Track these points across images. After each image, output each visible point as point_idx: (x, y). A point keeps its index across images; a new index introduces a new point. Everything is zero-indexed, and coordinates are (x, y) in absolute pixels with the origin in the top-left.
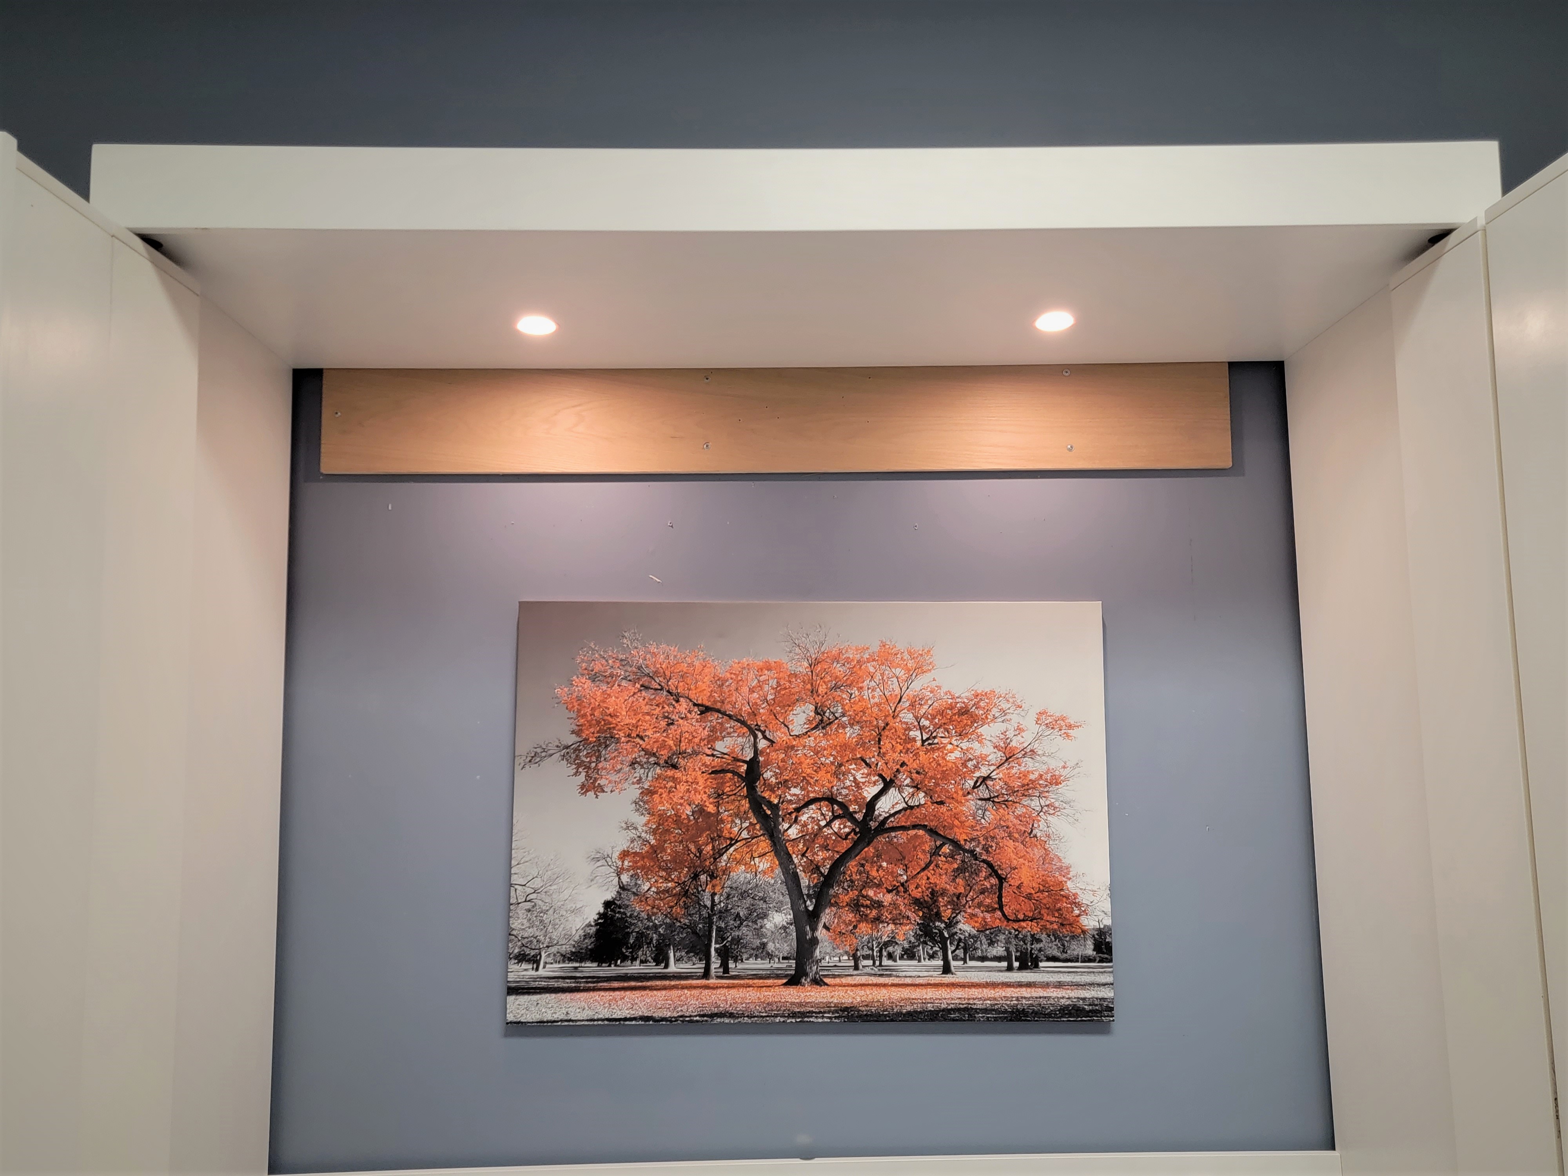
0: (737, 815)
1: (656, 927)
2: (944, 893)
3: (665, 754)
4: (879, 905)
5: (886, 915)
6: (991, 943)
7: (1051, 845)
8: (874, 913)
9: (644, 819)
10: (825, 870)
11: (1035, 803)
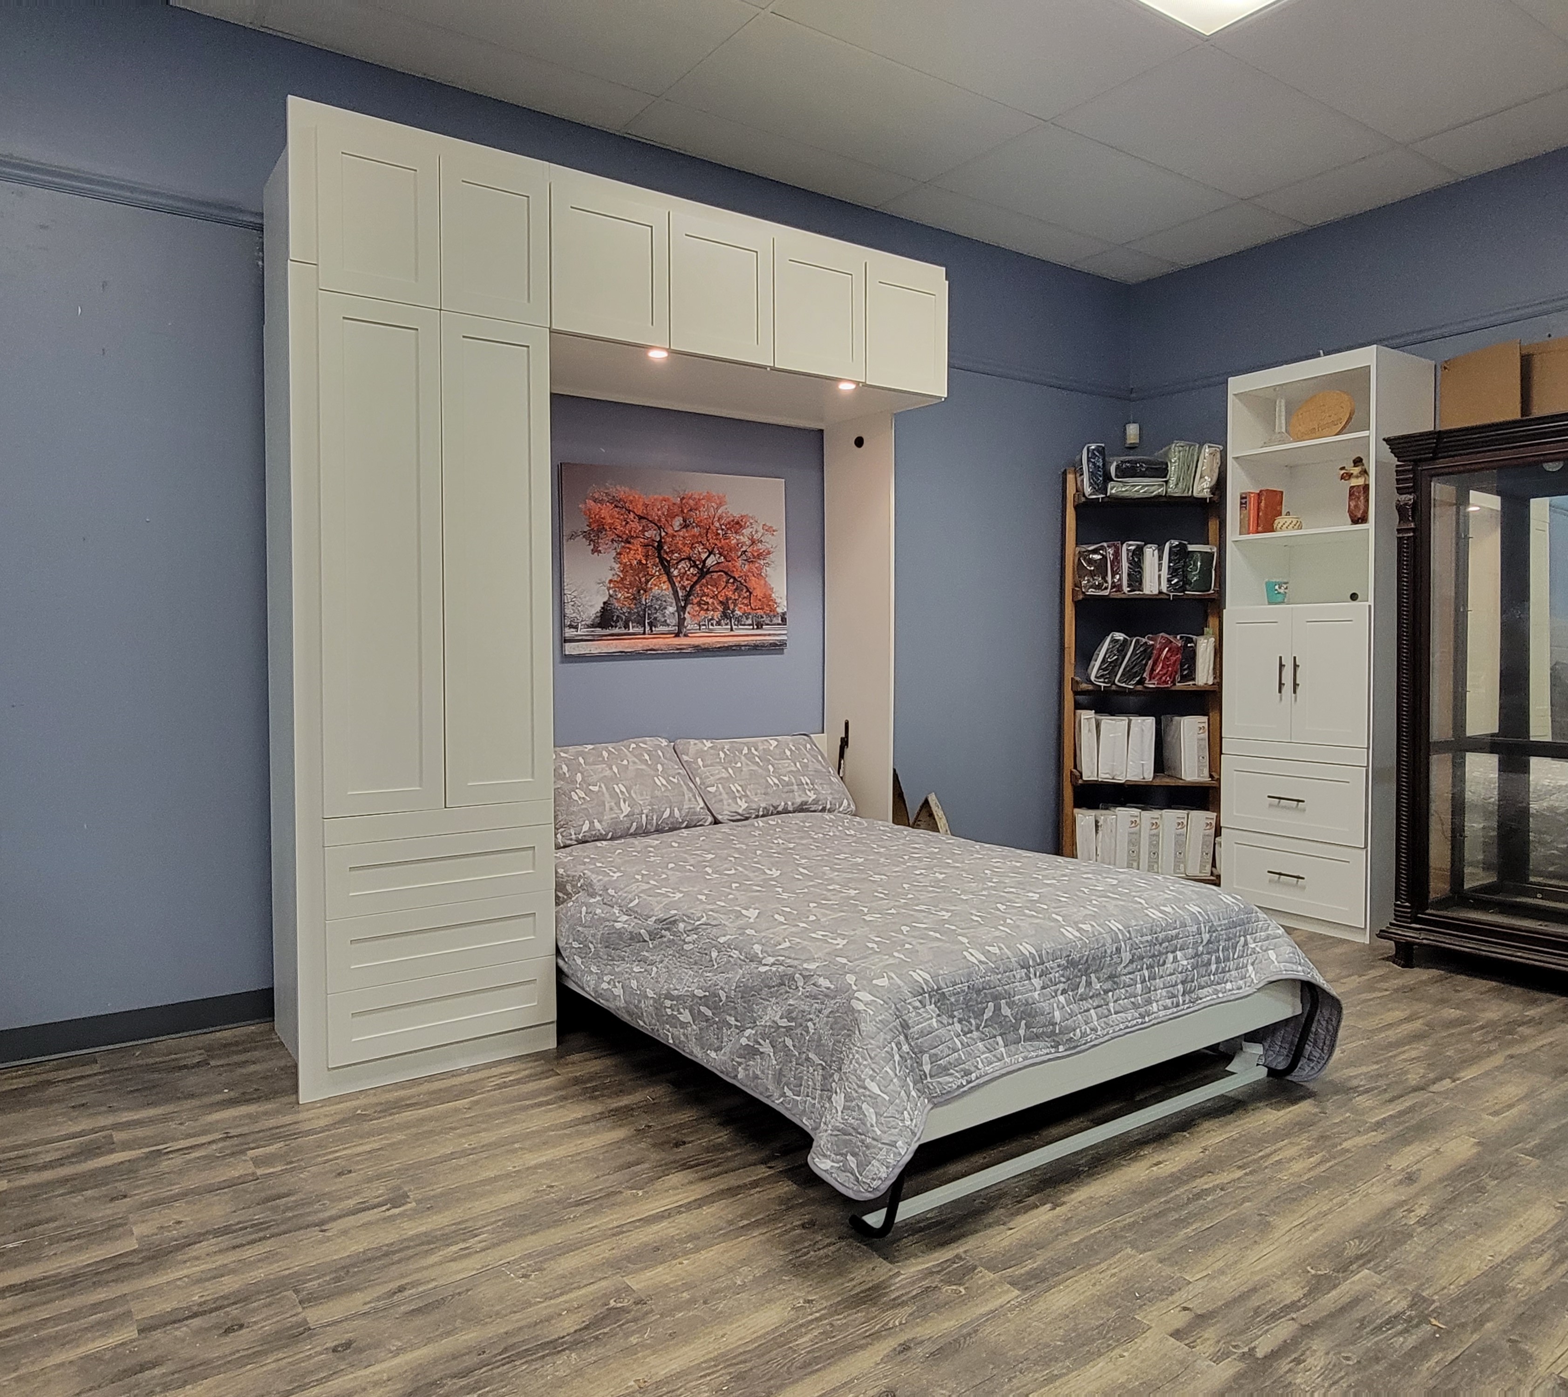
0: (654, 565)
1: (624, 613)
2: (730, 598)
3: (625, 537)
4: (708, 603)
5: (710, 608)
6: (747, 619)
7: (767, 579)
8: (706, 607)
9: (618, 566)
10: (688, 589)
11: (762, 562)
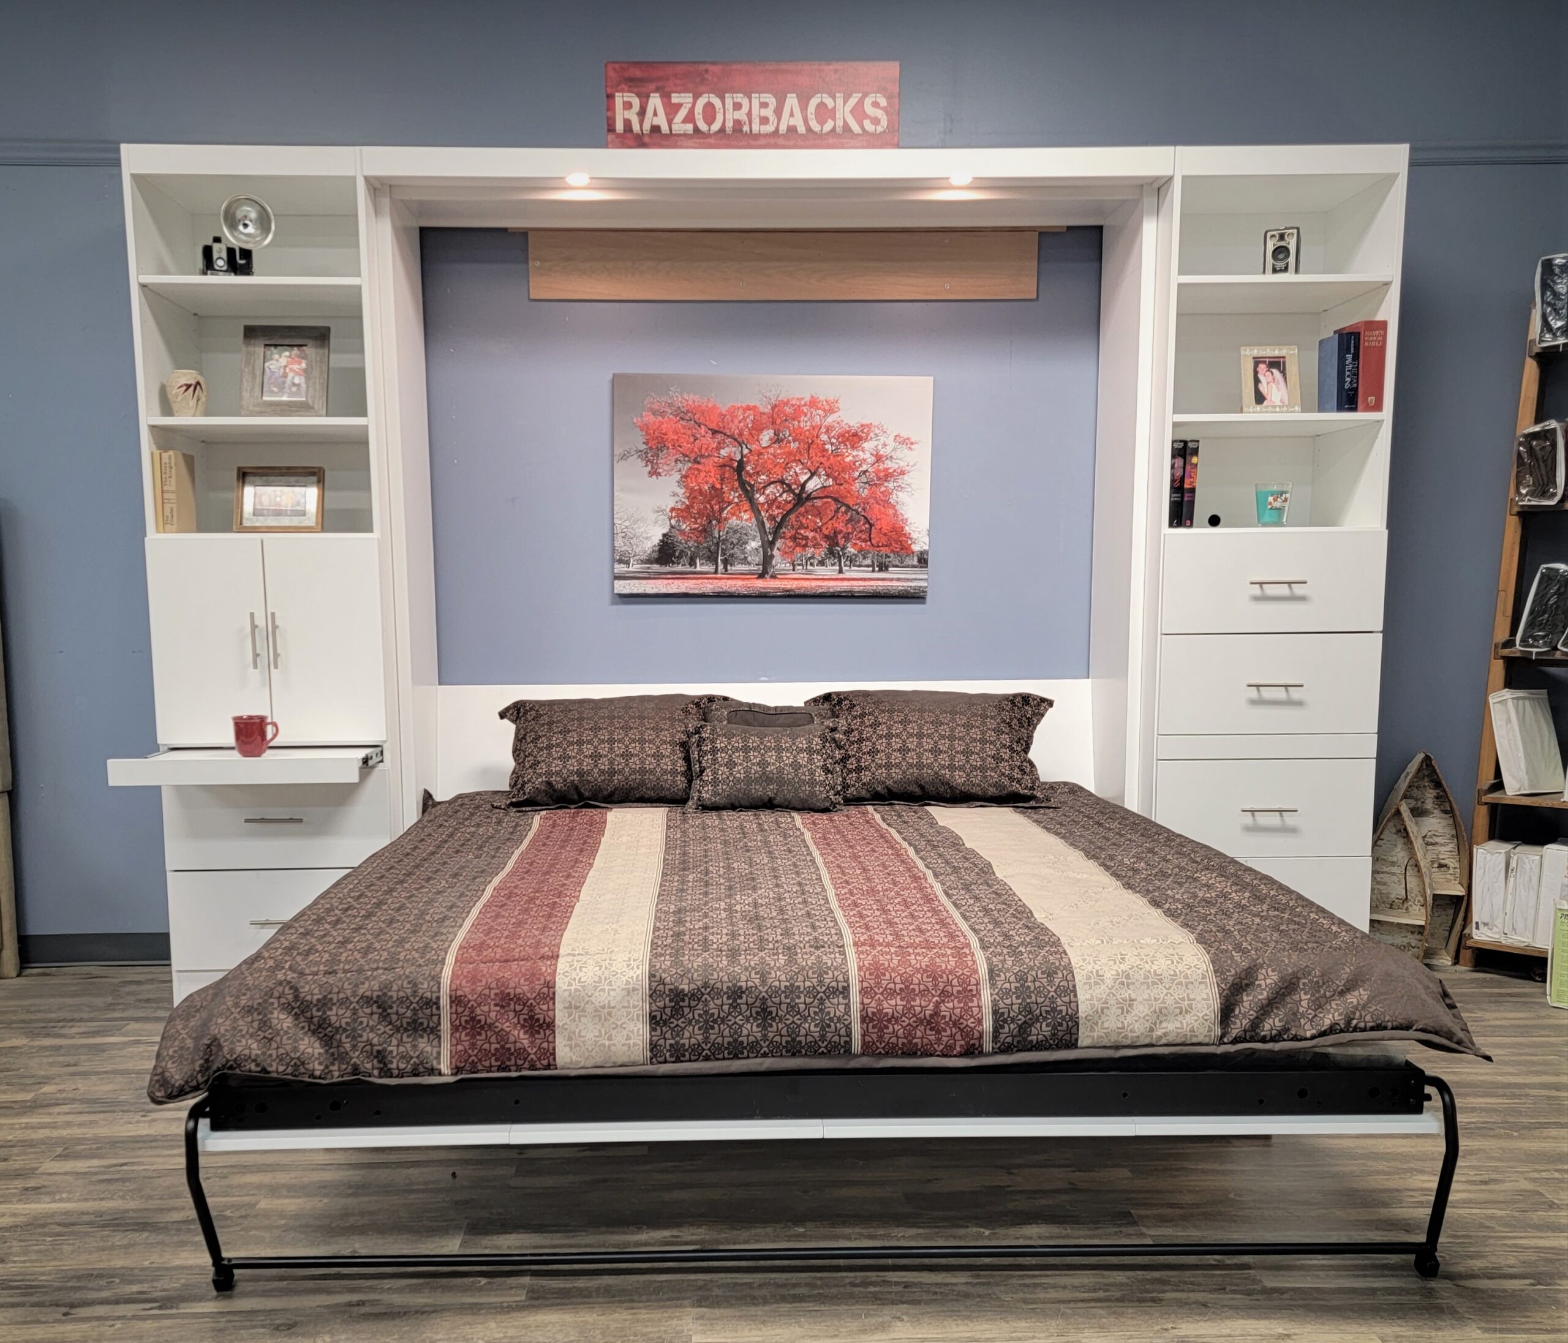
0: (732, 489)
1: (689, 548)
2: (841, 532)
3: (693, 456)
4: (806, 538)
5: (810, 543)
6: (864, 558)
7: (898, 507)
8: (804, 542)
9: (683, 491)
10: (778, 520)
11: (891, 485)
